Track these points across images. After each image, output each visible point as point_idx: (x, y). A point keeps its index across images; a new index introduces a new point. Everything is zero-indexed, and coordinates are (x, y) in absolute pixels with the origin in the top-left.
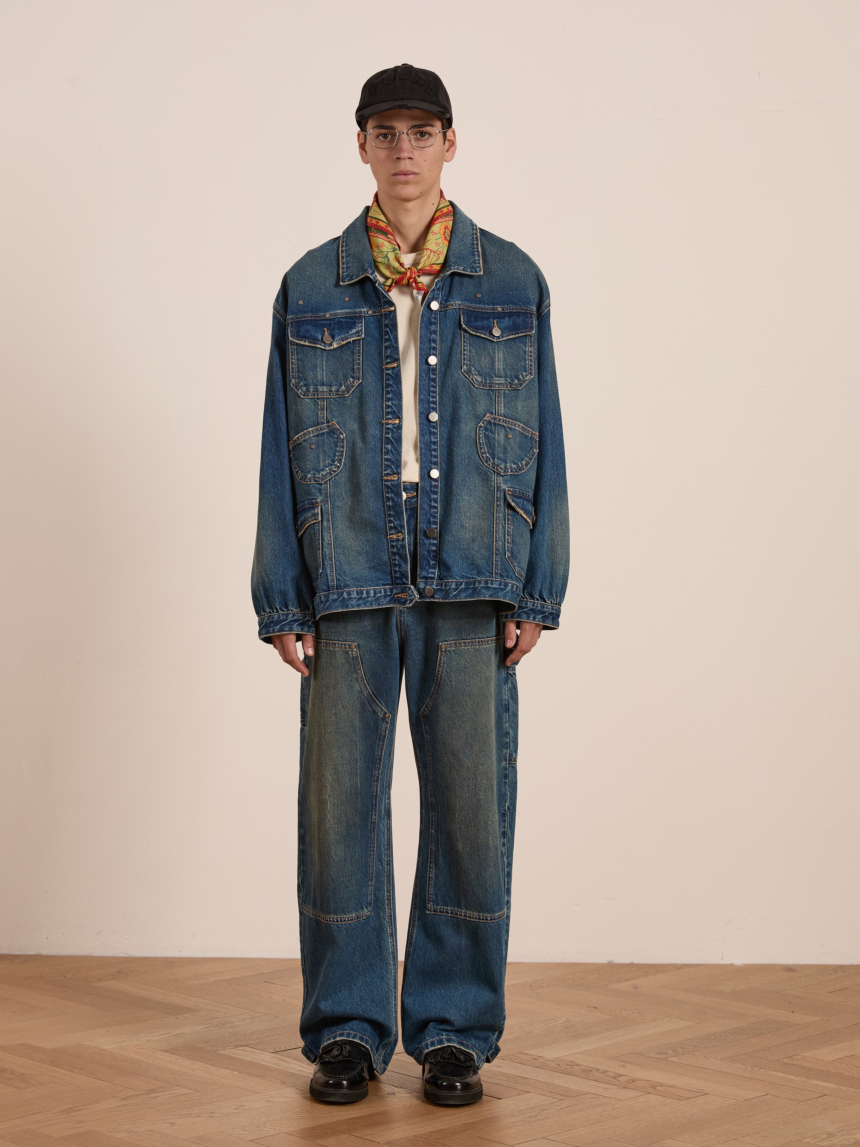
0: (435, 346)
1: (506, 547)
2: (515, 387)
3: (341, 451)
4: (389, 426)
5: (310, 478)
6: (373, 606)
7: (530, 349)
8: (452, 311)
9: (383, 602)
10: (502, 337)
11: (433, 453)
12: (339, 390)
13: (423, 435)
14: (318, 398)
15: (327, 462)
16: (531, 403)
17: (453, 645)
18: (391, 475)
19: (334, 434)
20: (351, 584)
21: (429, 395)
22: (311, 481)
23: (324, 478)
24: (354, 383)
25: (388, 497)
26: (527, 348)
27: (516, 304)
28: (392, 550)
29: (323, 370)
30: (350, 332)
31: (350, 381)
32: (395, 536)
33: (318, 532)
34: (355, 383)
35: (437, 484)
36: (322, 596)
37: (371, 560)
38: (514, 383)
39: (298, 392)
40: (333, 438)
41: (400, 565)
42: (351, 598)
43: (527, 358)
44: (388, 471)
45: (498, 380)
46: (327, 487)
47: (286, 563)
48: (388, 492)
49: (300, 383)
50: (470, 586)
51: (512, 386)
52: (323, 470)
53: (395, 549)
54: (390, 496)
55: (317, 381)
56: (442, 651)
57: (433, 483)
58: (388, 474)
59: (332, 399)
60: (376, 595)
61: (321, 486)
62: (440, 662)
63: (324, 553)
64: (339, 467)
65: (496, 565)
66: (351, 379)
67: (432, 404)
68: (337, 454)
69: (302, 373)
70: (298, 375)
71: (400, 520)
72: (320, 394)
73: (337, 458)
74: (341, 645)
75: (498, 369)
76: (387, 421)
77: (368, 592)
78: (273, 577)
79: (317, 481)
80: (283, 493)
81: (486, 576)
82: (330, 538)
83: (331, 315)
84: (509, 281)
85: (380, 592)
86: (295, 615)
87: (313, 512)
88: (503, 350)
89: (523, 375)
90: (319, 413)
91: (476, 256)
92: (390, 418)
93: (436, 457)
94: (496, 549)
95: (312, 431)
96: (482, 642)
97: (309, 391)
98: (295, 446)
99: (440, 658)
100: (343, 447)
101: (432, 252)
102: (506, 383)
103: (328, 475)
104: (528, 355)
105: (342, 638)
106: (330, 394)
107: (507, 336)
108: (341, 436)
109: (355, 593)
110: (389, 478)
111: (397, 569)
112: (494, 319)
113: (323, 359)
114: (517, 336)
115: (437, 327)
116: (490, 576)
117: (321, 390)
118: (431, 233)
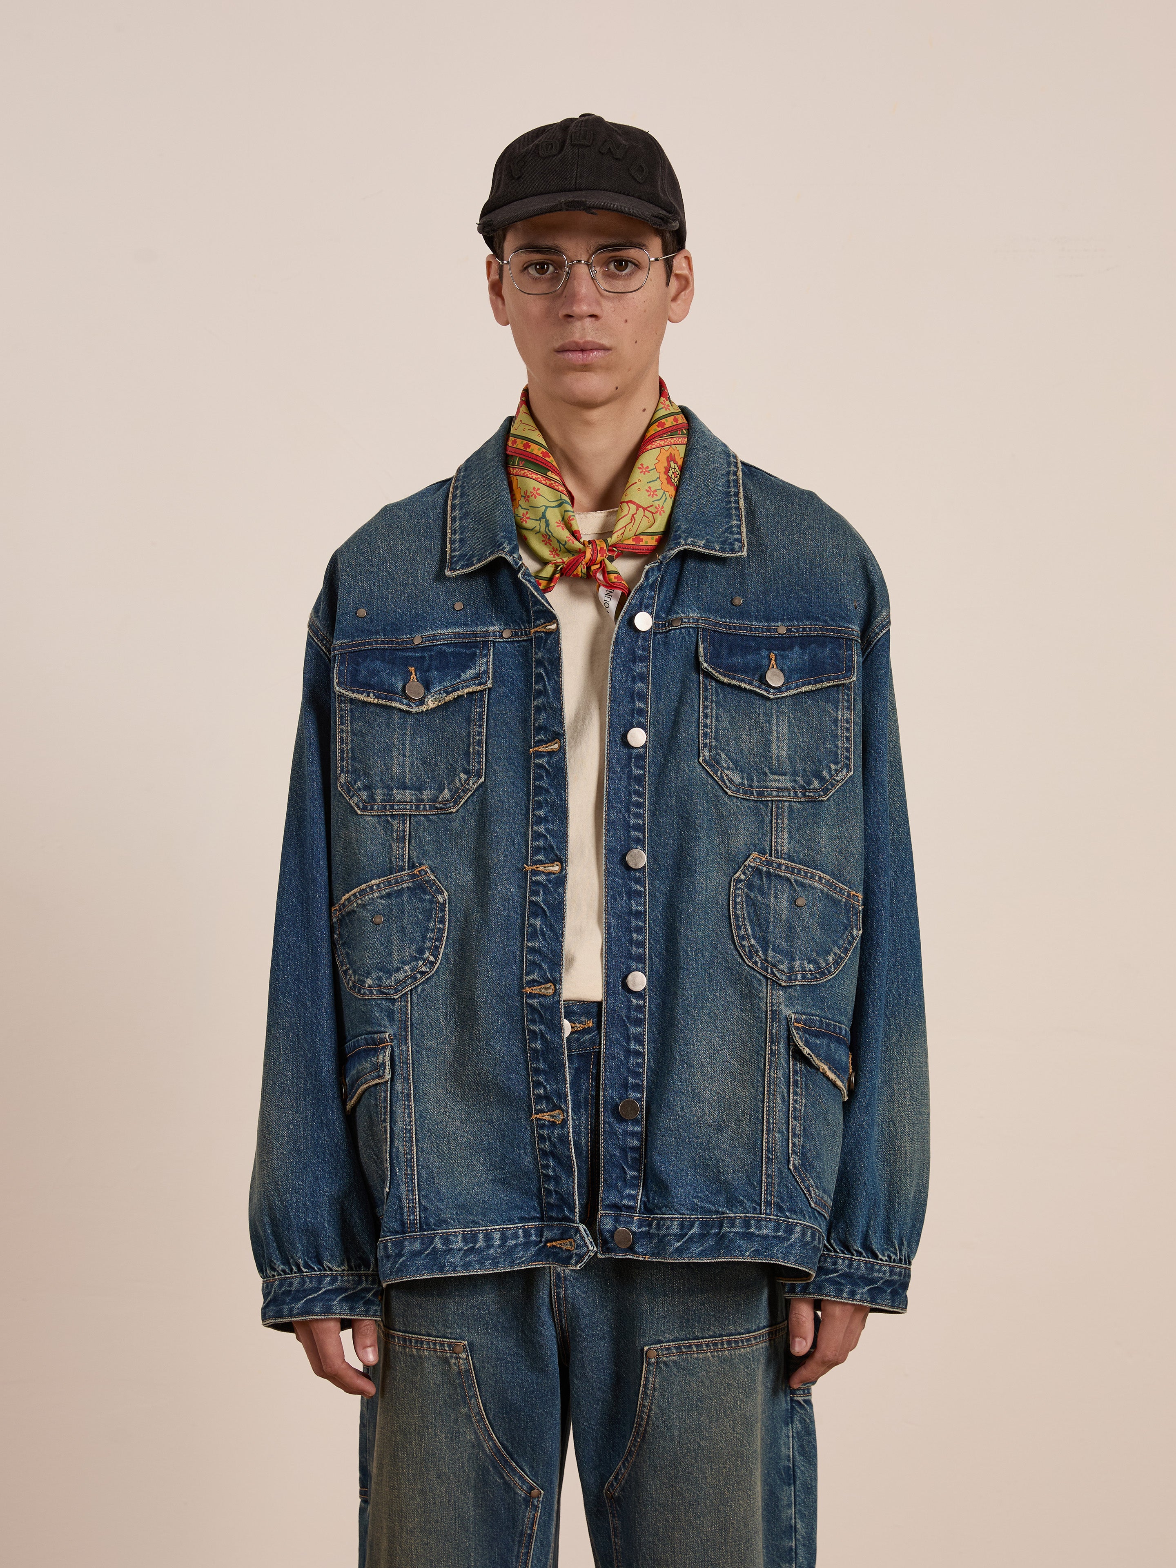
0: (643, 706)
1: (791, 1145)
2: (812, 795)
3: (439, 929)
4: (539, 878)
5: (370, 986)
6: (498, 1267)
7: (847, 715)
8: (681, 632)
9: (522, 1257)
10: (787, 690)
11: (635, 936)
12: (438, 798)
13: (614, 898)
14: (393, 816)
15: (407, 953)
16: (847, 829)
17: (674, 1351)
18: (540, 983)
19: (425, 893)
20: (452, 1219)
21: (628, 811)
22: (371, 993)
23: (400, 988)
24: (468, 784)
25: (533, 1032)
26: (840, 713)
27: (817, 619)
28: (541, 1146)
29: (404, 756)
30: (464, 676)
31: (460, 779)
32: (546, 1117)
33: (383, 1105)
34: (471, 783)
35: (641, 1002)
36: (389, 1244)
37: (498, 1166)
38: (812, 787)
39: (351, 802)
40: (422, 900)
41: (557, 1179)
42: (451, 1249)
43: (839, 734)
44: (534, 976)
45: (778, 781)
46: (406, 1006)
47: (318, 1167)
48: (533, 1021)
49: (355, 783)
50: (711, 1229)
51: (807, 794)
52: (398, 970)
53: (548, 1143)
54: (537, 1029)
55: (391, 779)
56: (649, 1364)
57: (634, 1001)
58: (534, 981)
59: (422, 818)
60: (506, 1242)
61: (393, 1004)
62: (646, 1388)
63: (395, 1150)
64: (432, 964)
65: (768, 1184)
66: (462, 775)
67: (635, 830)
68: (430, 935)
69: (360, 762)
70: (352, 766)
71: (557, 1082)
72: (396, 807)
73: (428, 944)
74: (435, 1344)
75: (777, 757)
76: (534, 867)
77: (488, 1237)
78: (291, 1197)
79: (384, 993)
80: (316, 1017)
81: (745, 1208)
82: (409, 1117)
83: (425, 639)
84: (803, 572)
85: (516, 1236)
86: (337, 1279)
87: (374, 1060)
88: (789, 717)
89: (830, 770)
90: (394, 846)
91: (734, 518)
92: (541, 861)
93: (640, 944)
94: (768, 1150)
95: (378, 885)
96: (736, 1342)
97: (374, 801)
98: (343, 916)
99: (647, 1378)
100: (442, 921)
101: (641, 509)
102: (793, 787)
103: (409, 981)
104: (842, 726)
105: (437, 1329)
106: (418, 807)
107: (797, 687)
108: (440, 897)
109: (460, 1238)
110: (536, 990)
111: (551, 1187)
112: (770, 650)
113: (404, 733)
114: (819, 686)
115: (647, 667)
116: (755, 1209)
117: (398, 797)
118: (639, 468)
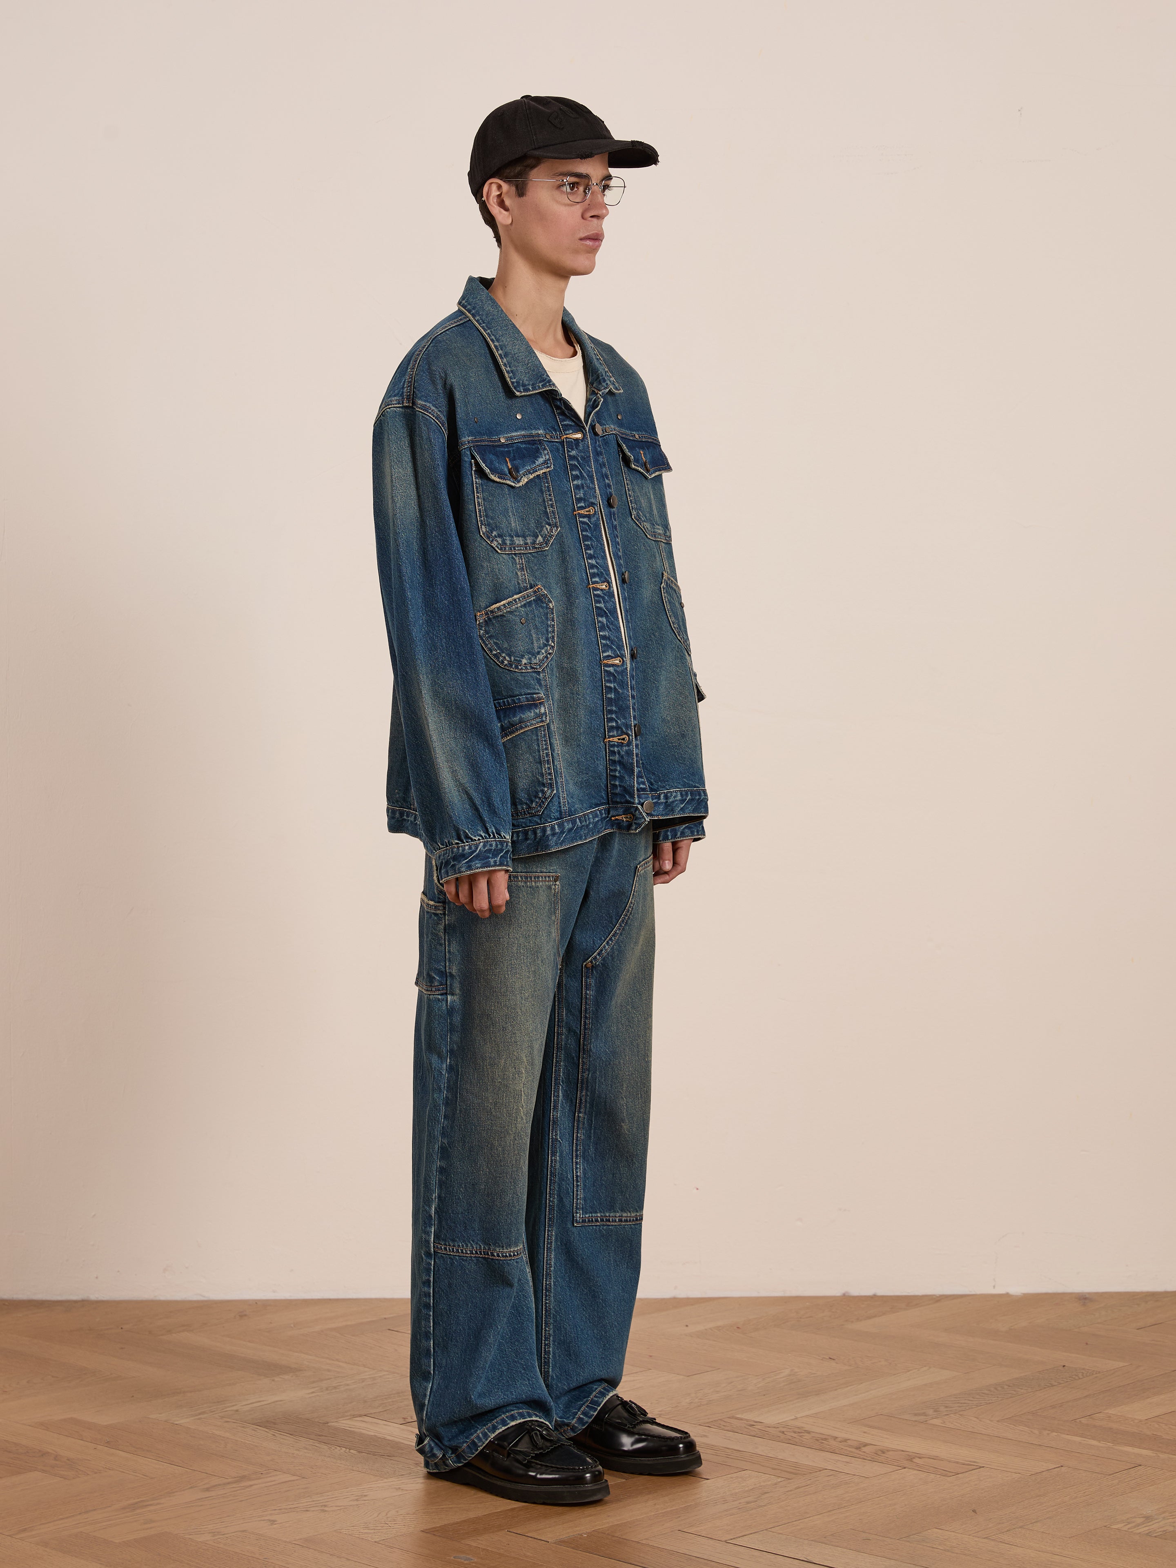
0: (609, 482)
4: (598, 592)
5: (525, 664)
10: (652, 473)
12: (535, 541)
14: (515, 554)
18: (613, 657)
19: (542, 602)
22: (526, 668)
23: (541, 664)
24: (552, 533)
25: (609, 687)
28: (611, 758)
29: (515, 515)
30: (537, 463)
31: (547, 529)
32: (616, 739)
33: (543, 739)
34: (553, 531)
39: (492, 544)
40: (542, 607)
44: (609, 653)
45: (658, 529)
46: (546, 676)
48: (609, 681)
49: (492, 533)
50: (696, 796)
52: (538, 653)
53: (617, 756)
54: (612, 685)
55: (511, 530)
58: (609, 656)
59: (530, 556)
60: (594, 819)
61: (539, 675)
63: (555, 767)
64: (553, 648)
66: (547, 526)
68: (550, 629)
69: (492, 519)
70: (487, 521)
71: (625, 718)
72: (517, 549)
73: (550, 635)
74: (545, 877)
75: (655, 514)
76: (594, 586)
79: (533, 668)
82: (558, 746)
83: (507, 439)
85: (597, 815)
87: (537, 711)
90: (519, 574)
92: (597, 581)
97: (506, 544)
98: (489, 619)
100: (553, 620)
102: (663, 533)
105: (546, 868)
106: (526, 548)
108: (550, 604)
110: (610, 661)
113: (511, 500)
115: (604, 458)
117: (517, 542)
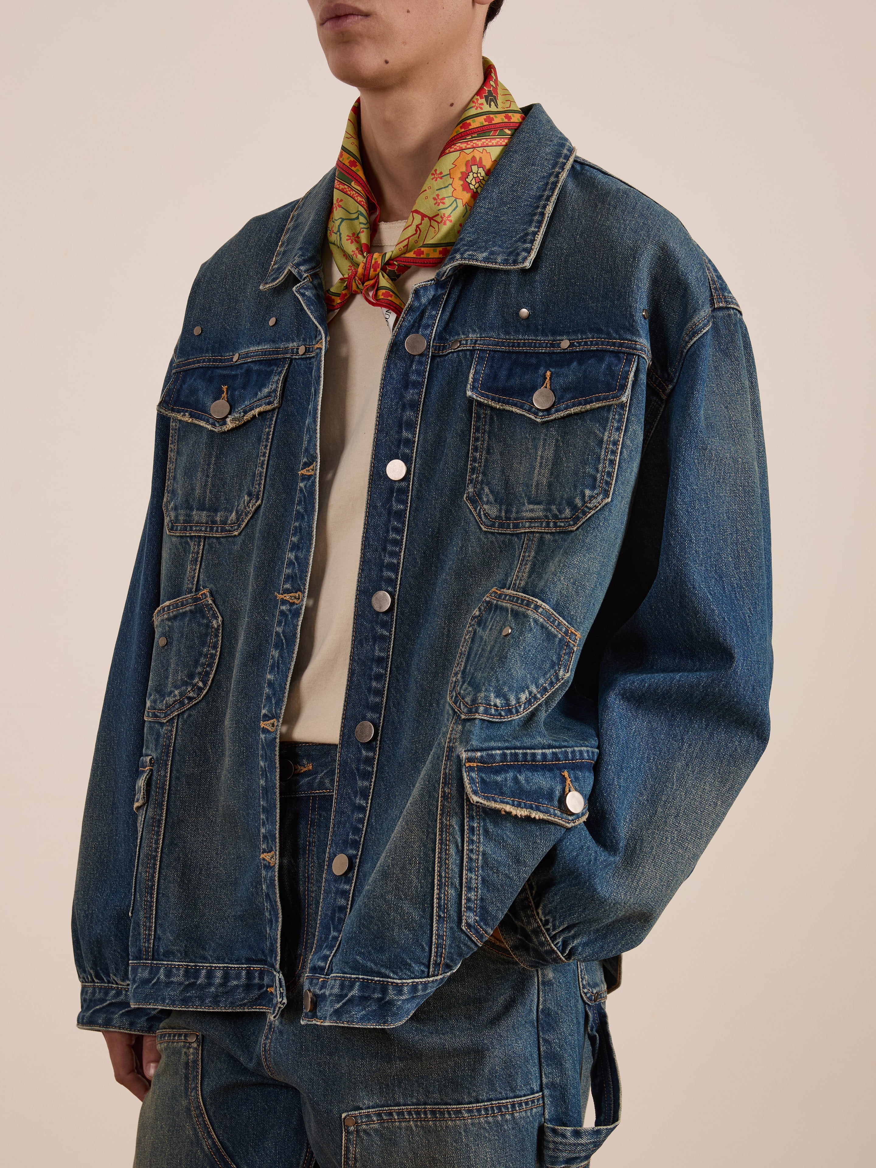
0: (411, 434)
1: (464, 902)
2: (562, 524)
3: (212, 654)
4: (284, 608)
6: (218, 1005)
7: (615, 436)
8: (458, 356)
9: (241, 999)
10: (557, 411)
11: (375, 683)
12: (228, 520)
13: (360, 643)
15: (179, 678)
16: (588, 560)
17: (375, 1119)
18: (268, 719)
19: (203, 617)
20: (180, 950)
21: (385, 549)
23: (169, 712)
24: (249, 508)
25: (262, 768)
26: (606, 434)
27: (599, 331)
29: (207, 476)
30: (259, 395)
31: (245, 501)
32: (267, 857)
34: (251, 505)
35: (371, 754)
38: (563, 516)
39: (166, 522)
40: (200, 624)
41: (271, 923)
42: (172, 982)
43: (602, 457)
44: (266, 710)
45: (532, 511)
46: (171, 731)
48: (262, 757)
51: (558, 524)
53: (266, 885)
55: (194, 500)
56: (348, 1133)
57: (364, 752)
58: (265, 715)
59: (213, 541)
60: (228, 981)
61: (162, 728)
62: (347, 1158)
64: (201, 689)
65: (437, 945)
66: (247, 498)
67: (388, 570)
68: (202, 660)
70: (173, 485)
71: (272, 823)
72: (194, 529)
73: (199, 669)
75: (537, 485)
76: (283, 596)
77: (211, 975)
79: (157, 716)
81: (412, 972)
82: (157, 843)
83: (240, 356)
84: (593, 278)
88: (557, 440)
89: (583, 495)
90: (188, 568)
91: (535, 224)
92: (289, 590)
93: (379, 693)
94: (439, 907)
96: (442, 1112)
99: (347, 1148)
100: (215, 647)
101: (426, 219)
102: (546, 517)
103: (177, 706)
104: (606, 448)
106: (212, 529)
107: (566, 408)
108: (215, 623)
109: (182, 972)
110: (266, 725)
112: (547, 367)
113: (209, 453)
114: (588, 407)
115: (420, 394)
117: (197, 519)
118: (433, 174)
